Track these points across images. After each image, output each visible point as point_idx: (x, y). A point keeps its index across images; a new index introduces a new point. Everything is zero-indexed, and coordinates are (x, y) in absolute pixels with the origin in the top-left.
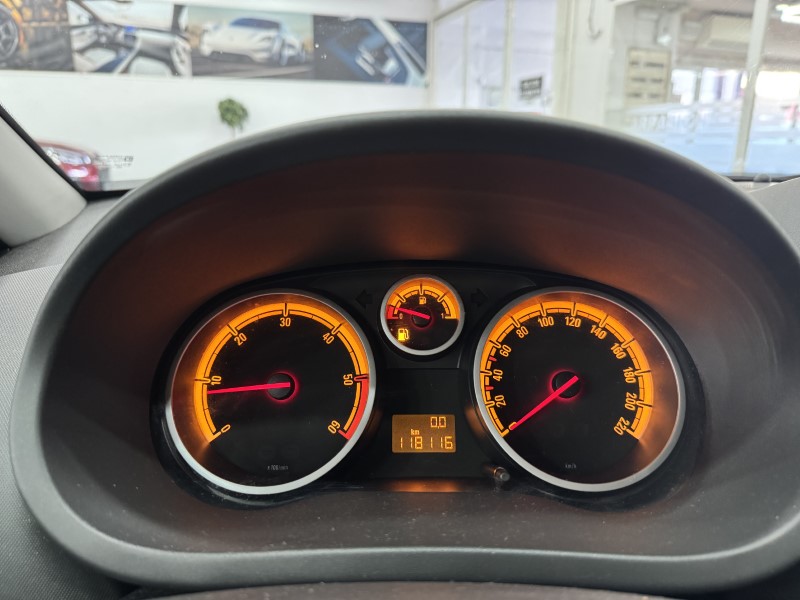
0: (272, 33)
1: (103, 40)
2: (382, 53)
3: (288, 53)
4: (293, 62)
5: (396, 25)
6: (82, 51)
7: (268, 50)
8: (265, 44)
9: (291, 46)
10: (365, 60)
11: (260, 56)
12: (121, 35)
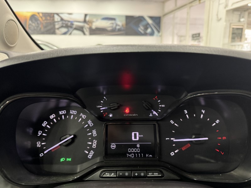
0: (113, 22)
1: (64, 25)
2: (147, 26)
3: (118, 27)
4: (119, 30)
5: (151, 18)
6: (58, 29)
7: (112, 27)
8: (111, 25)
9: (119, 25)
10: (141, 29)
11: (109, 29)
12: (69, 24)
